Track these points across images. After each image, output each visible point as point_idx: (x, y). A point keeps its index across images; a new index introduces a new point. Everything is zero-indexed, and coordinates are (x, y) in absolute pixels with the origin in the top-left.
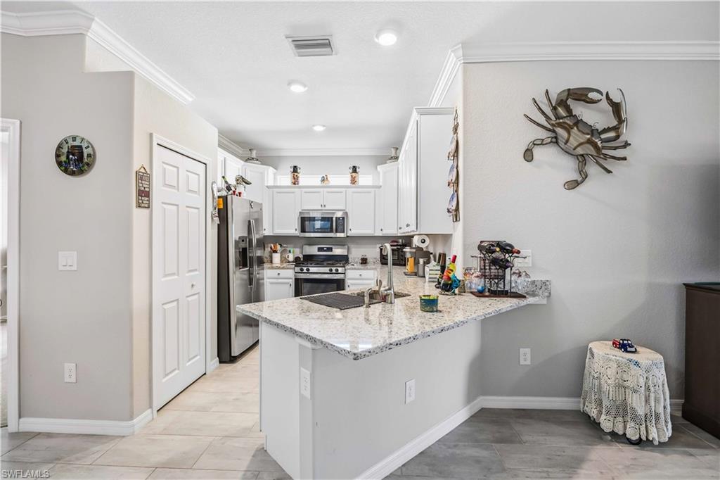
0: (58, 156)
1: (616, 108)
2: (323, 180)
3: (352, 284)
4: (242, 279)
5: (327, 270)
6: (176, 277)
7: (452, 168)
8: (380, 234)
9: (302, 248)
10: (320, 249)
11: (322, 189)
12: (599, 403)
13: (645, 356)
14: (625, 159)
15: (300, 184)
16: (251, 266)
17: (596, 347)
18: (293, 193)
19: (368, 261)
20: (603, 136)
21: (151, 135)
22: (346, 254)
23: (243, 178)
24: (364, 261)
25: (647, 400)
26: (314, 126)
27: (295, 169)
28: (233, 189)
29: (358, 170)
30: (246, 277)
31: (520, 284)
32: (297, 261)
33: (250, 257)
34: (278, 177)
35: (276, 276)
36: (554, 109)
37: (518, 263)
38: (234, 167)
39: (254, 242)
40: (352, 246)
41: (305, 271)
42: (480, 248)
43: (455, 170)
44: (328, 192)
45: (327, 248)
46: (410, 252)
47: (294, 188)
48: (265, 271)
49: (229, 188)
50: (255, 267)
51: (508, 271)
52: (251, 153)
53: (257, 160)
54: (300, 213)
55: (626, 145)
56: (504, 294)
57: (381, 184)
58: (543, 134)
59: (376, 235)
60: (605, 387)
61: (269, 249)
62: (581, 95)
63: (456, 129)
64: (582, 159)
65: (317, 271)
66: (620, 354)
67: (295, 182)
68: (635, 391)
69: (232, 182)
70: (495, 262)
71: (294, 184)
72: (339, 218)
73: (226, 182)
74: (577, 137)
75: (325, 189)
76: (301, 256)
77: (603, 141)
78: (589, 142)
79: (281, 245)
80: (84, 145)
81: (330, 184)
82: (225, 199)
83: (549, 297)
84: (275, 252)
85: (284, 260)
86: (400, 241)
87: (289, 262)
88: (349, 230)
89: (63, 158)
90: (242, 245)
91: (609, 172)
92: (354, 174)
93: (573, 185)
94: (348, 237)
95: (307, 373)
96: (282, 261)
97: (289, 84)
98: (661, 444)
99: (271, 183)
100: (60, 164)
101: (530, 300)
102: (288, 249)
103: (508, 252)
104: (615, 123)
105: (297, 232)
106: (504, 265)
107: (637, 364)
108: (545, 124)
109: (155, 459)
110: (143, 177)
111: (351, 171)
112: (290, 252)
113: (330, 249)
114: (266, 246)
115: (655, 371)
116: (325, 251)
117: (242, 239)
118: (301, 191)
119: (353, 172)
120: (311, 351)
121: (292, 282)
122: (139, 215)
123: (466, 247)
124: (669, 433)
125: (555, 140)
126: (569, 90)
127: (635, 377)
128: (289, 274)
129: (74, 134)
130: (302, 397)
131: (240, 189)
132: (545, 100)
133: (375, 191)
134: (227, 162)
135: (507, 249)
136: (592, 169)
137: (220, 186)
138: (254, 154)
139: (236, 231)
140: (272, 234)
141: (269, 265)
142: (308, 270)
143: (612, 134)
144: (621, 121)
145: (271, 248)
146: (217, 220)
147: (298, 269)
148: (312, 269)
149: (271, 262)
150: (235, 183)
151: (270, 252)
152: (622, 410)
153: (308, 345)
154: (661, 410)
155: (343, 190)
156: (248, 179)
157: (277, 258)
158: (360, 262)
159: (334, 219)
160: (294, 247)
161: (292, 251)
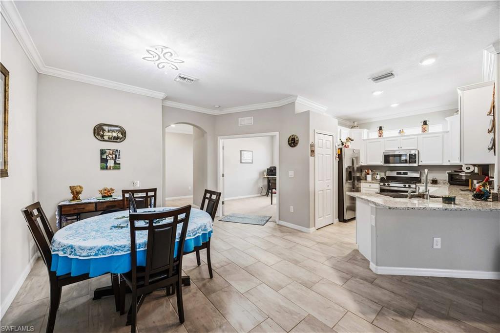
0: (288, 141)
2: (400, 132)
4: (349, 188)
5: (402, 185)
8: (448, 164)
9: (385, 173)
10: (398, 173)
11: (399, 138)
15: (384, 136)
16: (354, 181)
18: (379, 142)
19: (438, 182)
21: (314, 130)
22: (419, 176)
23: (350, 138)
24: (435, 182)
27: (381, 129)
28: (345, 144)
29: (427, 123)
30: (351, 186)
32: (382, 180)
33: (353, 177)
34: (370, 134)
35: (368, 187)
38: (345, 133)
39: (355, 169)
41: (387, 185)
45: (404, 173)
46: (465, 176)
47: (380, 139)
48: (361, 184)
49: (343, 144)
50: (356, 182)
52: (354, 124)
53: (357, 127)
54: (384, 153)
57: (449, 130)
59: (444, 164)
65: (394, 185)
67: (381, 135)
69: (344, 140)
72: (412, 154)
73: (341, 141)
75: (401, 138)
76: (385, 177)
79: (372, 171)
80: (296, 137)
81: (406, 134)
82: (341, 149)
84: (368, 174)
85: (373, 179)
87: (377, 180)
88: (420, 161)
89: (290, 142)
90: (349, 170)
92: (425, 126)
94: (419, 166)
95: (374, 217)
96: (372, 179)
97: (373, 92)
99: (365, 137)
100: (289, 144)
102: (377, 173)
105: (382, 163)
109: (318, 241)
110: (312, 146)
111: (422, 124)
112: (377, 174)
113: (406, 174)
114: (363, 170)
116: (402, 174)
117: (349, 167)
118: (385, 140)
120: (375, 209)
121: (378, 190)
122: (311, 158)
128: (376, 187)
129: (293, 134)
130: (372, 226)
131: (348, 144)
133: (443, 135)
134: (342, 131)
137: (338, 144)
138: (356, 125)
139: (346, 164)
140: (366, 164)
141: (364, 181)
142: (389, 185)
145: (366, 172)
146: (338, 159)
147: (382, 184)
148: (392, 184)
149: (366, 180)
150: (345, 141)
153: (374, 206)
155: (416, 137)
156: (352, 138)
157: (369, 177)
158: (431, 182)
159: (408, 155)
160: (380, 172)
161: (379, 174)
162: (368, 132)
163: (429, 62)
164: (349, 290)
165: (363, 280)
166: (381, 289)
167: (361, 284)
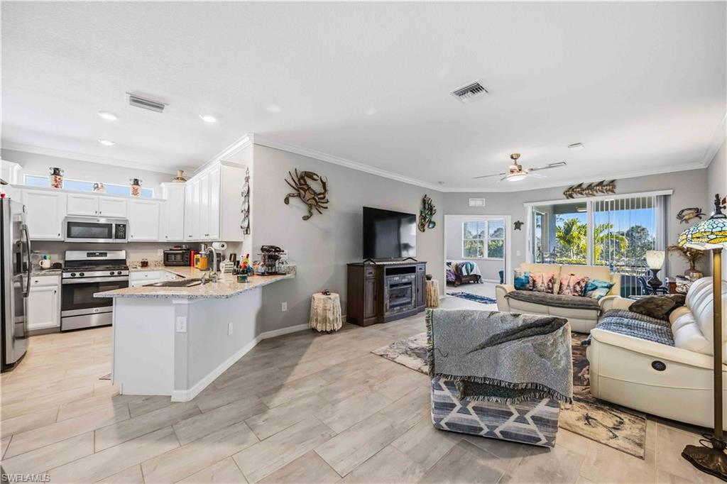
1: (324, 184)
2: (96, 187)
3: (137, 285)
5: (108, 273)
7: (244, 202)
8: (165, 240)
9: (64, 254)
10: (89, 255)
11: (97, 196)
12: (317, 320)
13: (333, 296)
14: (326, 208)
15: (65, 188)
17: (316, 296)
18: (56, 196)
19: (149, 264)
20: (319, 196)
22: (124, 258)
24: (145, 264)
25: (334, 313)
27: (57, 172)
29: (140, 183)
31: (283, 268)
33: (23, 263)
36: (299, 180)
37: (283, 257)
40: (129, 251)
41: (78, 276)
42: (263, 249)
43: (247, 203)
45: (100, 253)
47: (54, 190)
51: (277, 262)
54: (66, 217)
55: (328, 202)
56: (276, 273)
57: (166, 198)
58: (294, 192)
59: (160, 241)
60: (319, 311)
62: (310, 175)
63: (247, 179)
64: (310, 206)
66: (325, 297)
67: (57, 184)
68: (329, 310)
70: (270, 257)
71: (56, 187)
72: (120, 225)
74: (308, 196)
76: (62, 262)
77: (319, 198)
78: (314, 198)
83: (296, 274)
86: (184, 246)
88: (130, 236)
90: (18, 250)
91: (321, 213)
92: (136, 186)
93: (306, 218)
94: (128, 242)
95: (184, 319)
97: (102, 112)
98: (338, 330)
101: (288, 276)
103: (278, 251)
104: (323, 191)
105: (60, 237)
106: (276, 258)
107: (330, 298)
108: (295, 186)
111: (132, 182)
112: (45, 258)
113: (105, 254)
115: (336, 300)
116: (97, 256)
118: (67, 195)
119: (134, 184)
120: (187, 305)
121: (58, 289)
123: (254, 249)
124: (341, 326)
125: (299, 195)
126: (305, 172)
127: (330, 305)
128: (51, 281)
132: (295, 173)
133: (159, 204)
135: (278, 250)
136: (314, 211)
142: (82, 275)
143: (322, 196)
144: (325, 190)
147: (65, 275)
148: (86, 274)
152: (325, 320)
153: (186, 301)
154: (338, 316)
155: (123, 199)
158: (141, 265)
159: (114, 226)
160: (50, 253)
161: (48, 256)
162: (19, 172)
163: (210, 120)
164: (196, 440)
165: (187, 418)
166: (218, 409)
167: (193, 423)
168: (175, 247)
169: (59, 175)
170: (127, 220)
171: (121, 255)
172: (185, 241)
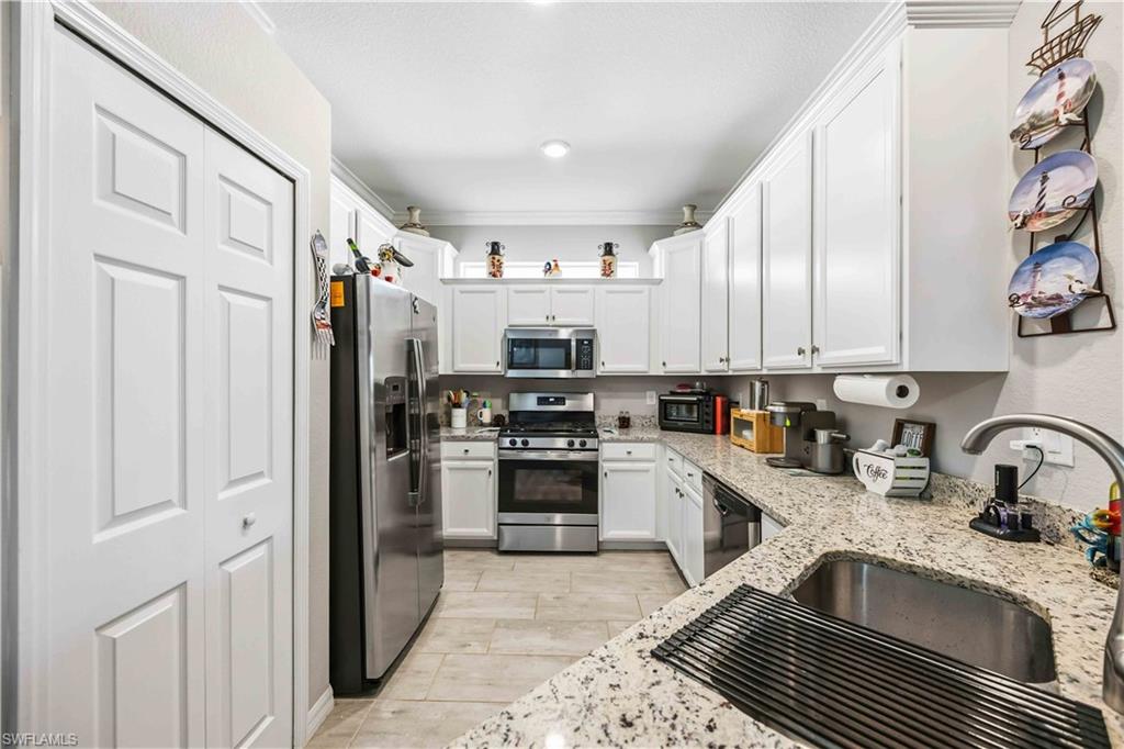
2: (548, 268)
3: (611, 471)
5: (561, 442)
6: (177, 511)
9: (507, 399)
10: (542, 401)
11: (548, 286)
15: (504, 277)
18: (491, 292)
19: (633, 422)
22: (593, 409)
23: (395, 252)
24: (624, 424)
26: (545, 144)
27: (495, 249)
29: (615, 250)
32: (500, 424)
33: (411, 416)
34: (463, 261)
35: (462, 454)
38: (377, 232)
39: (422, 386)
40: (599, 394)
41: (520, 445)
44: (559, 292)
45: (556, 398)
47: (495, 283)
48: (441, 444)
49: (361, 265)
52: (411, 215)
53: (423, 228)
54: (506, 330)
57: (663, 276)
61: (445, 400)
65: (542, 445)
67: (496, 271)
69: (371, 254)
71: (494, 275)
72: (583, 341)
73: (357, 253)
75: (554, 286)
76: (505, 413)
79: (468, 394)
81: (563, 278)
82: (350, 284)
84: (458, 405)
85: (473, 422)
87: (482, 425)
88: (600, 364)
90: (393, 398)
92: (607, 258)
94: (597, 377)
96: (469, 424)
99: (449, 275)
102: (483, 400)
105: (499, 368)
111: (602, 251)
112: (484, 405)
113: (561, 401)
114: (440, 394)
116: (552, 404)
117: (393, 384)
118: (508, 289)
119: (605, 255)
121: (492, 466)
128: (486, 452)
131: (390, 270)
133: (650, 290)
134: (363, 218)
138: (417, 217)
139: (376, 367)
140: (450, 373)
141: (447, 433)
142: (526, 442)
145: (449, 398)
147: (505, 441)
148: (533, 442)
149: (451, 427)
150: (377, 258)
151: (447, 405)
155: (589, 287)
156: (406, 257)
157: (460, 417)
158: (617, 423)
159: (573, 344)
160: (492, 397)
161: (488, 404)
162: (455, 259)
168: (680, 386)
169: (498, 254)
170: (594, 331)
171: (587, 403)
172: (704, 373)
